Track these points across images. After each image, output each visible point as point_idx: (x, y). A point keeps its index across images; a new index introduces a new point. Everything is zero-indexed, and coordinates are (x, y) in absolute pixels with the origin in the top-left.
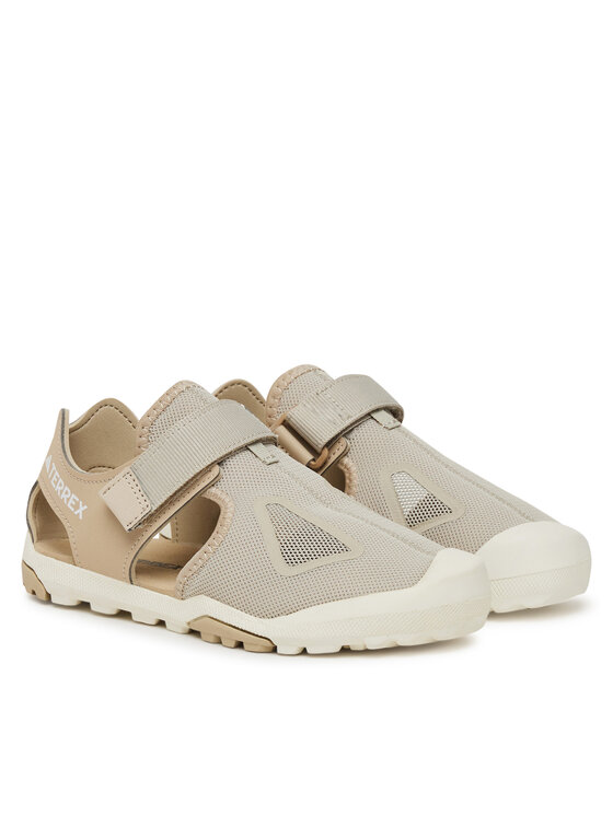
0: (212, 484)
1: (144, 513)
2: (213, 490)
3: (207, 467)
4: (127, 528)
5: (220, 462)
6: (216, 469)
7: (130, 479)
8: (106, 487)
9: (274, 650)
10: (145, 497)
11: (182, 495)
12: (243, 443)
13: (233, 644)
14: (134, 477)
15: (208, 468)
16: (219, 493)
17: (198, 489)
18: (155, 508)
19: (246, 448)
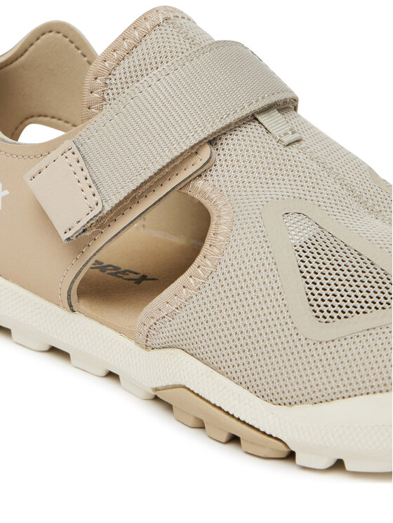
0: (198, 175)
1: (91, 215)
2: (200, 183)
3: (192, 148)
4: (64, 237)
5: (213, 141)
6: (206, 152)
7: (72, 159)
8: (34, 171)
9: (291, 456)
10: (94, 189)
11: (152, 189)
12: (248, 110)
13: (224, 437)
14: (78, 155)
15: (194, 150)
16: (208, 189)
17: (176, 180)
18: (108, 208)
19: (253, 117)
